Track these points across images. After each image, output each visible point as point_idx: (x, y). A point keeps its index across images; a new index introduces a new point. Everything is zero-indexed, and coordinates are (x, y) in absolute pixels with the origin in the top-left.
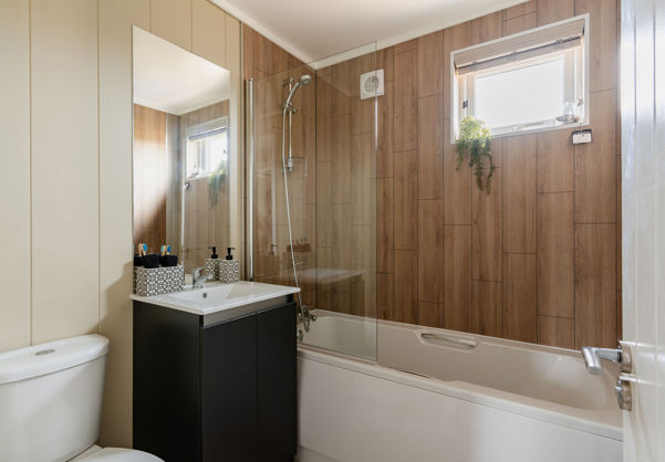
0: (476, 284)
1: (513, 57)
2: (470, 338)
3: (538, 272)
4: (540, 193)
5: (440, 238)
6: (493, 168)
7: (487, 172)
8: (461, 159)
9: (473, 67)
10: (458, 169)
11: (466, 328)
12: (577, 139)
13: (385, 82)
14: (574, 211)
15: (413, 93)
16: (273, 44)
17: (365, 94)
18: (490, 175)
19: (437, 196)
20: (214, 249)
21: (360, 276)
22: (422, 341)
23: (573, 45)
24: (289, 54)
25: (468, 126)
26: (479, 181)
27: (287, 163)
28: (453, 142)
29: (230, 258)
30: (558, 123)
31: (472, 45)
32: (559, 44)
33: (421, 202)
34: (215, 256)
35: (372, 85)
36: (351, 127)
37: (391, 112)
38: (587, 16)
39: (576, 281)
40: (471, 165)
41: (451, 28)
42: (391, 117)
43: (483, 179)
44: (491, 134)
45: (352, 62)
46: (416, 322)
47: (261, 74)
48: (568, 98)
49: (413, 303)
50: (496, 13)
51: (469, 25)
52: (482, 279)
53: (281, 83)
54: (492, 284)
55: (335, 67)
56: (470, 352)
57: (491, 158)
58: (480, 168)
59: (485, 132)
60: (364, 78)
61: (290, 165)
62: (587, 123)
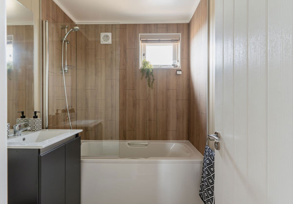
0: (148, 121)
1: (159, 41)
2: (146, 142)
3: (167, 116)
4: (168, 89)
5: (135, 105)
6: (153, 79)
7: (151, 81)
8: (143, 75)
9: (146, 41)
10: (142, 79)
11: (144, 138)
12: (178, 73)
13: (112, 38)
14: (177, 96)
15: (124, 46)
16: (57, 5)
17: (103, 42)
18: (153, 82)
19: (134, 89)
20: (23, 113)
21: (101, 122)
22: (129, 146)
23: (176, 42)
24: (64, 13)
25: (145, 63)
26: (149, 84)
27: (64, 68)
28: (139, 68)
29: (36, 117)
30: (173, 67)
31: (146, 33)
32: (172, 41)
33: (127, 91)
34: (23, 117)
35: (106, 38)
36: (96, 55)
37: (114, 52)
38: (180, 34)
39: (177, 119)
40: (146, 78)
41: (139, 24)
42: (114, 54)
43: (150, 83)
44: (153, 67)
45: (96, 26)
46: (125, 139)
47: (51, 19)
48: (174, 59)
49: (124, 131)
50: (155, 24)
51: (145, 25)
52: (150, 120)
53: (61, 27)
54: (153, 121)
55: (87, 26)
56: (146, 147)
57: (153, 76)
58: (149, 79)
59: (151, 66)
60: (103, 35)
61: (66, 69)
62: (180, 68)
